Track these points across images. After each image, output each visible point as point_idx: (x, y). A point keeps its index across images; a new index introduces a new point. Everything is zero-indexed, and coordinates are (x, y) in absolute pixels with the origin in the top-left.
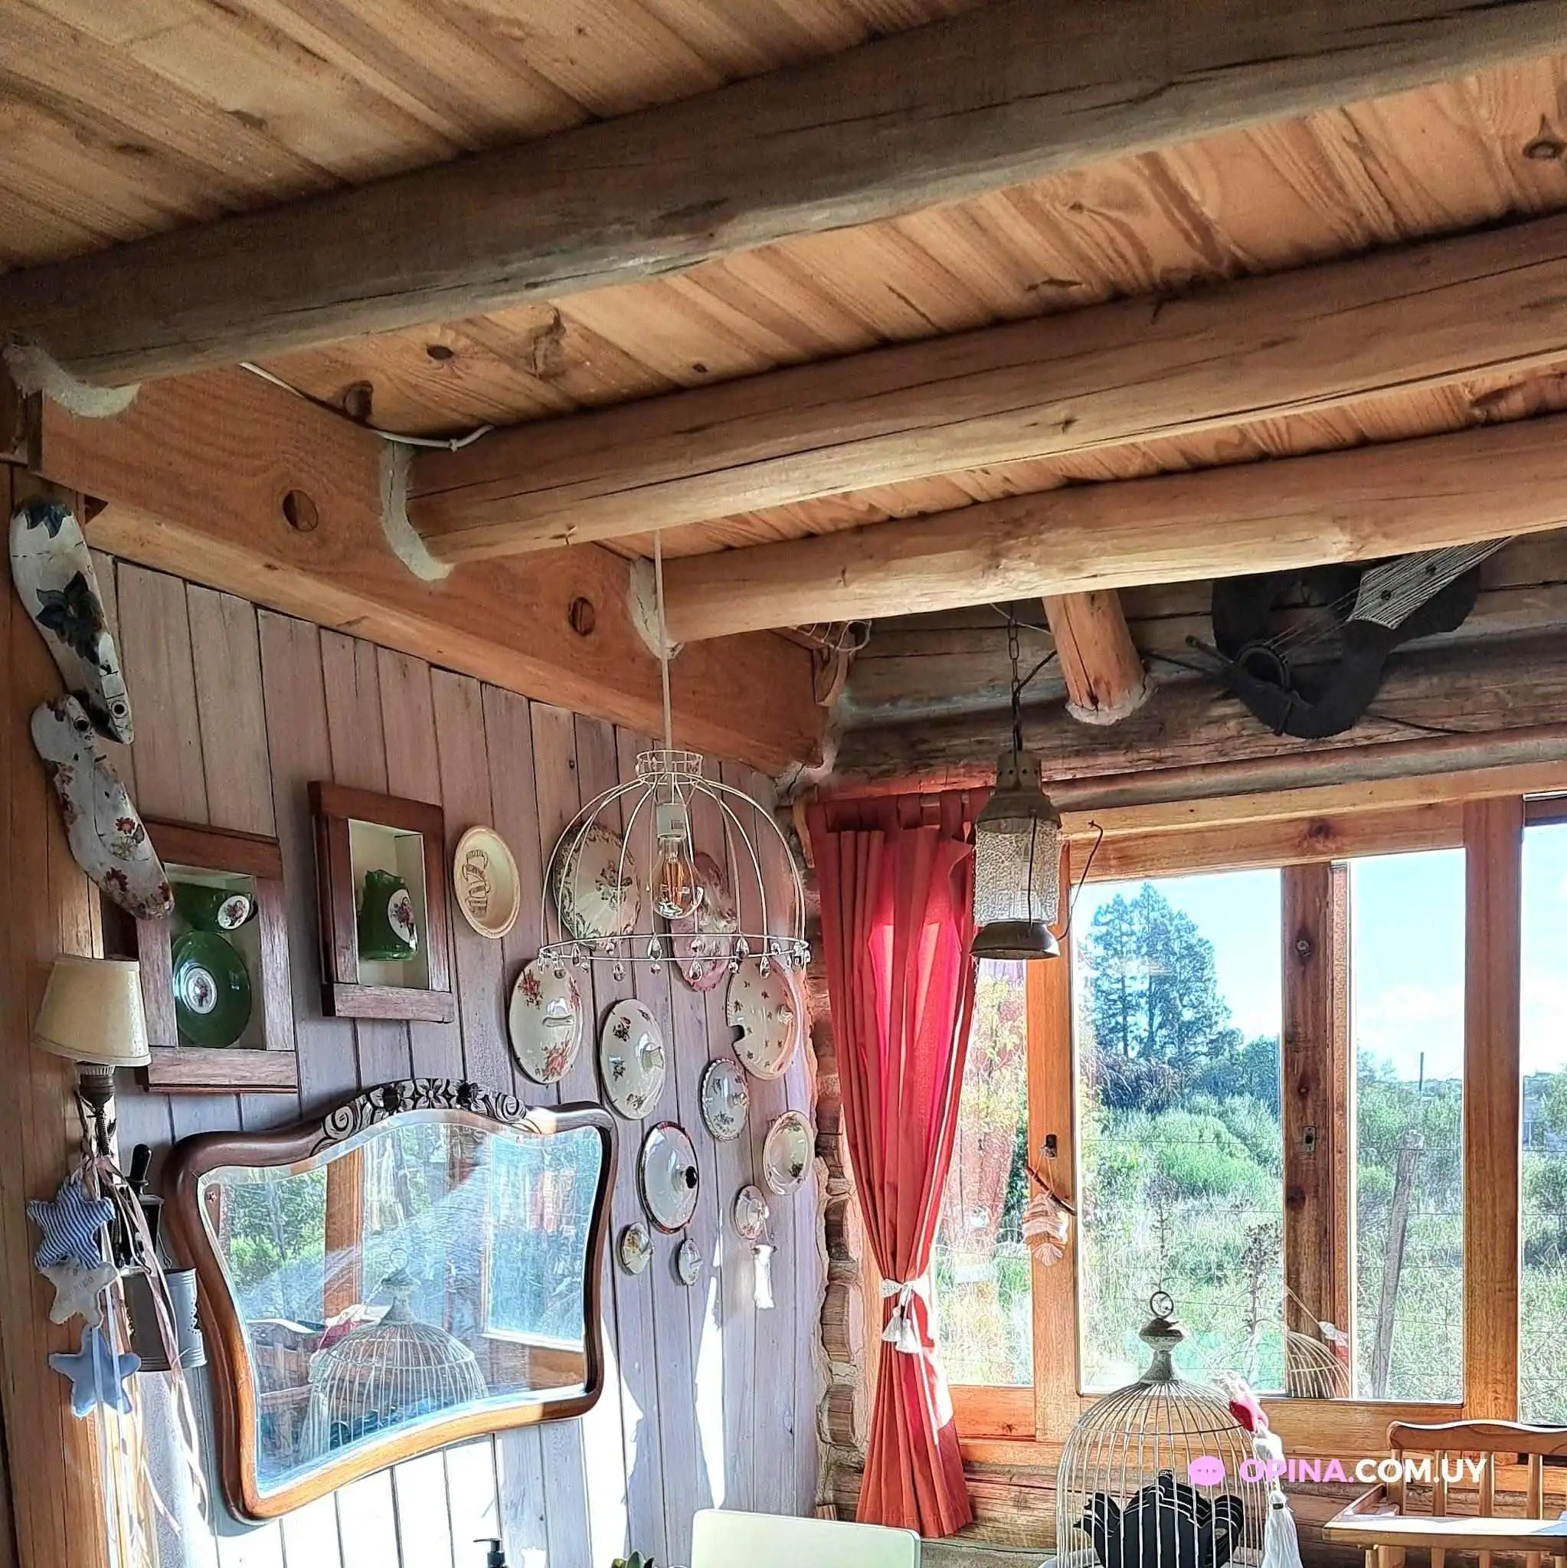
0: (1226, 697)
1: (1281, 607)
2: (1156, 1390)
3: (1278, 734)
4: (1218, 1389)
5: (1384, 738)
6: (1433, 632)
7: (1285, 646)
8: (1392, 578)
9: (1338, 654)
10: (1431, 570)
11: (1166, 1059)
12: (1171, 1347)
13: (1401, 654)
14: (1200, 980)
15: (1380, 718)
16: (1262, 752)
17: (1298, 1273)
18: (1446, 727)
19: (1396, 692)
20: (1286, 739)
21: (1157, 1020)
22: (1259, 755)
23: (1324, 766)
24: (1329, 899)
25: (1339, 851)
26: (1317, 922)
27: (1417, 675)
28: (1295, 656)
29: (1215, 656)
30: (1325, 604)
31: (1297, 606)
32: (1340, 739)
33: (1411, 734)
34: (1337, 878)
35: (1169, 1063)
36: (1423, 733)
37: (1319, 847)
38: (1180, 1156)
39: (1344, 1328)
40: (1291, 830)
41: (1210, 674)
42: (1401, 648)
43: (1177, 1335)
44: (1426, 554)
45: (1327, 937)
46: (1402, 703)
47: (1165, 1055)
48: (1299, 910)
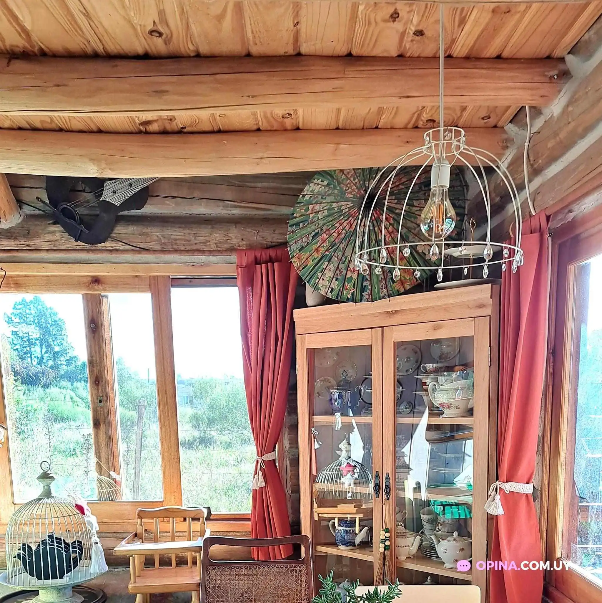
0: (54, 223)
1: (74, 190)
2: (45, 501)
3: (77, 240)
4: (70, 499)
5: (118, 248)
6: (133, 209)
7: (76, 206)
8: (116, 186)
9: (98, 212)
10: (131, 185)
11: (49, 366)
12: (50, 483)
13: (122, 216)
14: (61, 335)
15: (115, 240)
16: (71, 247)
17: (100, 453)
18: (141, 247)
19: (120, 230)
20: (79, 243)
21: (44, 350)
22: (70, 249)
23: (96, 256)
24: (102, 308)
25: (104, 290)
26: (97, 317)
27: (128, 225)
28: (81, 211)
29: (48, 206)
30: (91, 192)
31: (80, 191)
32: (101, 246)
33: (128, 247)
34: (104, 301)
35: (50, 368)
36: (132, 248)
37: (96, 287)
38: (57, 406)
39: (118, 474)
40: (85, 280)
41: (46, 213)
42: (121, 213)
43: (52, 478)
44: (128, 179)
45: (102, 323)
46: (124, 235)
47: (48, 365)
48: (90, 312)
